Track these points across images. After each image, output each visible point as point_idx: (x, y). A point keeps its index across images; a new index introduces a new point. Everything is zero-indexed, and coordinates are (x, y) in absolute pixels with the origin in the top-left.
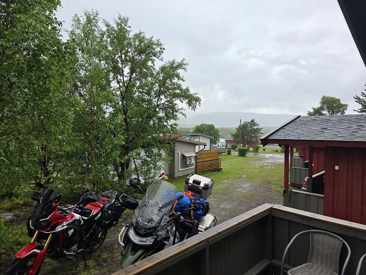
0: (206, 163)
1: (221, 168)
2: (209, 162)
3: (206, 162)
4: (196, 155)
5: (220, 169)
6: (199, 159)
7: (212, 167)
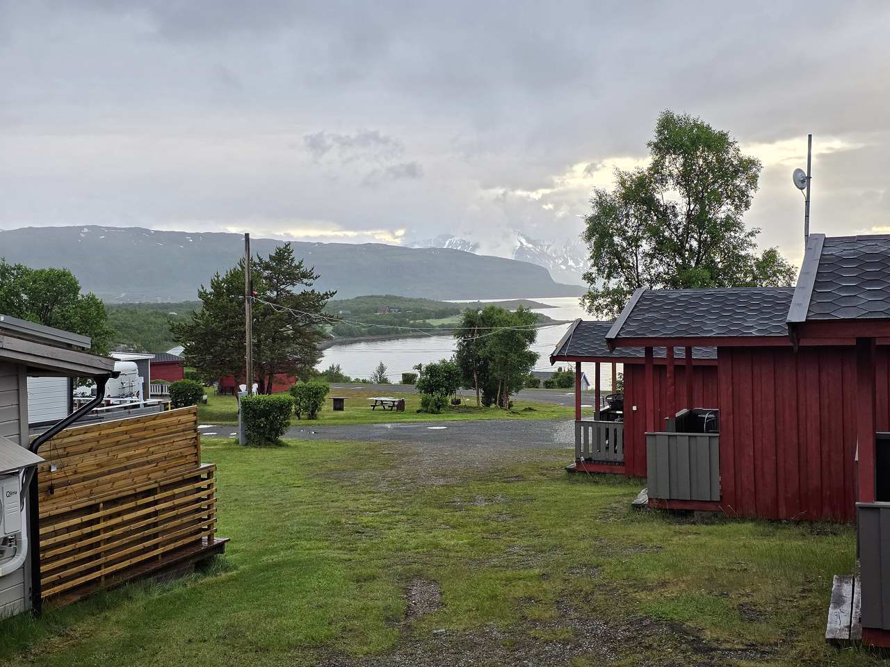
0: (110, 517)
1: (217, 540)
2: (132, 505)
3: (108, 512)
4: (34, 459)
5: (208, 550)
6: (57, 492)
7: (156, 547)
